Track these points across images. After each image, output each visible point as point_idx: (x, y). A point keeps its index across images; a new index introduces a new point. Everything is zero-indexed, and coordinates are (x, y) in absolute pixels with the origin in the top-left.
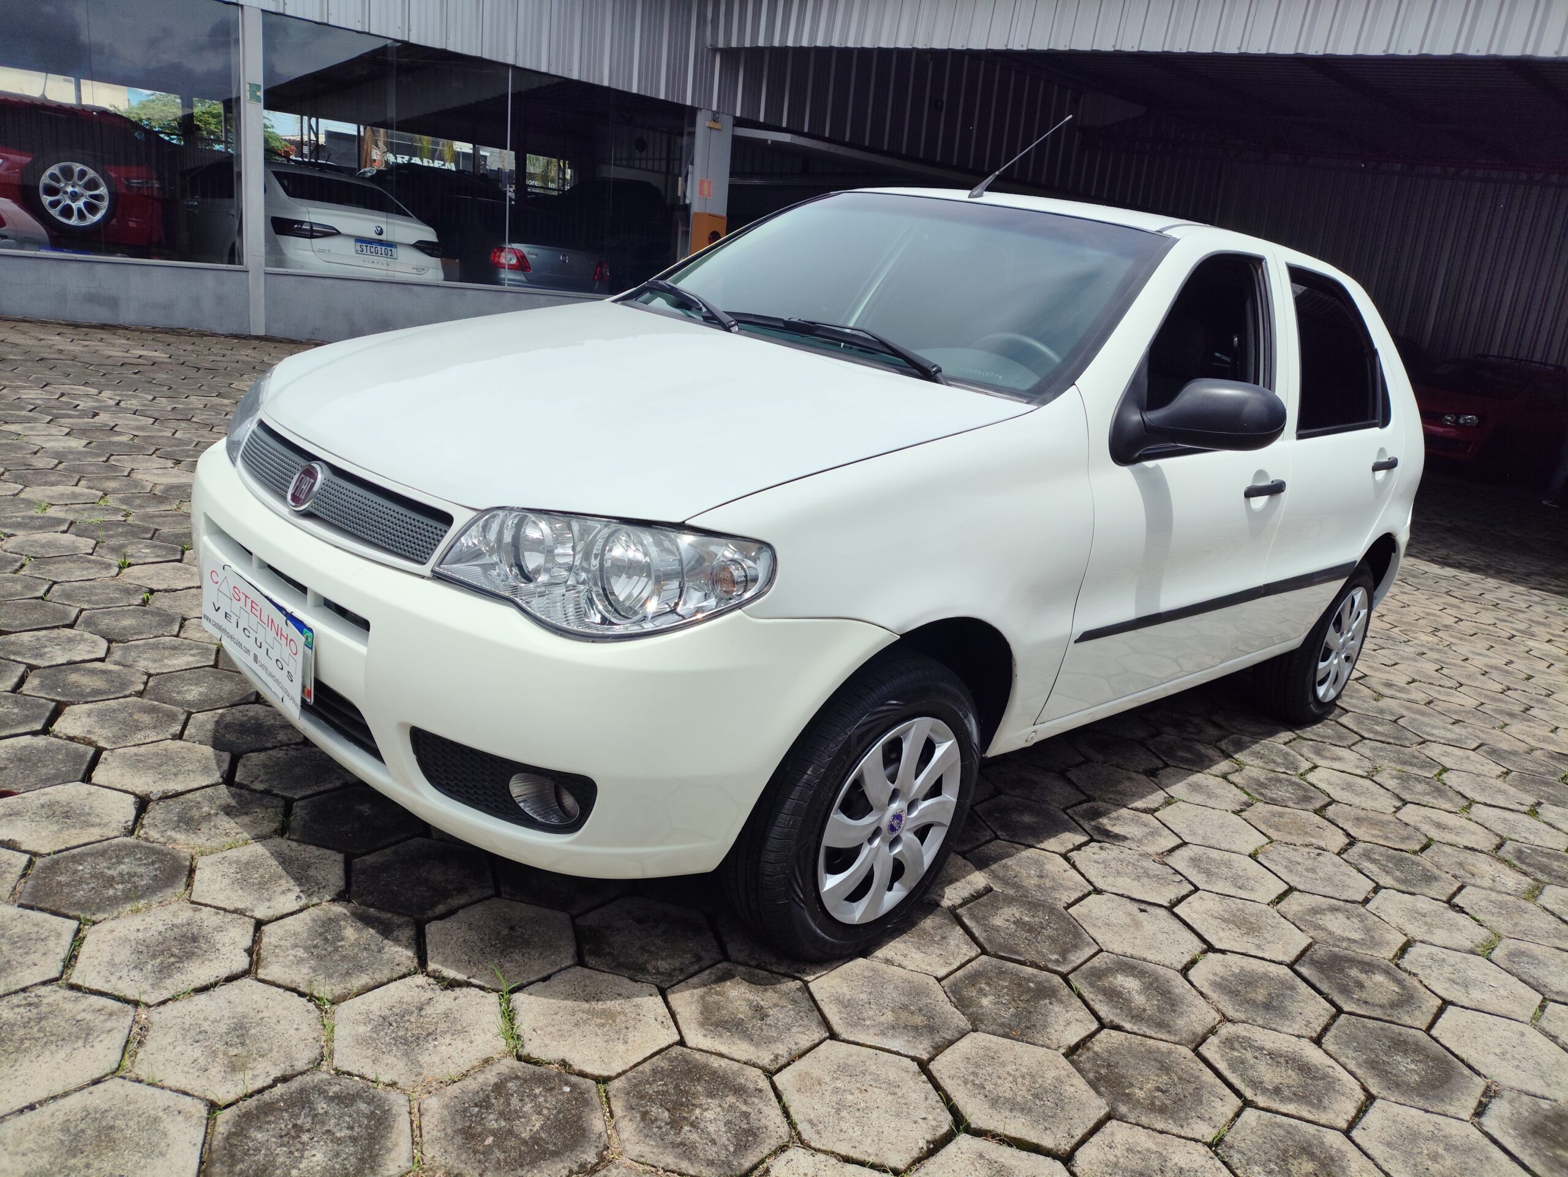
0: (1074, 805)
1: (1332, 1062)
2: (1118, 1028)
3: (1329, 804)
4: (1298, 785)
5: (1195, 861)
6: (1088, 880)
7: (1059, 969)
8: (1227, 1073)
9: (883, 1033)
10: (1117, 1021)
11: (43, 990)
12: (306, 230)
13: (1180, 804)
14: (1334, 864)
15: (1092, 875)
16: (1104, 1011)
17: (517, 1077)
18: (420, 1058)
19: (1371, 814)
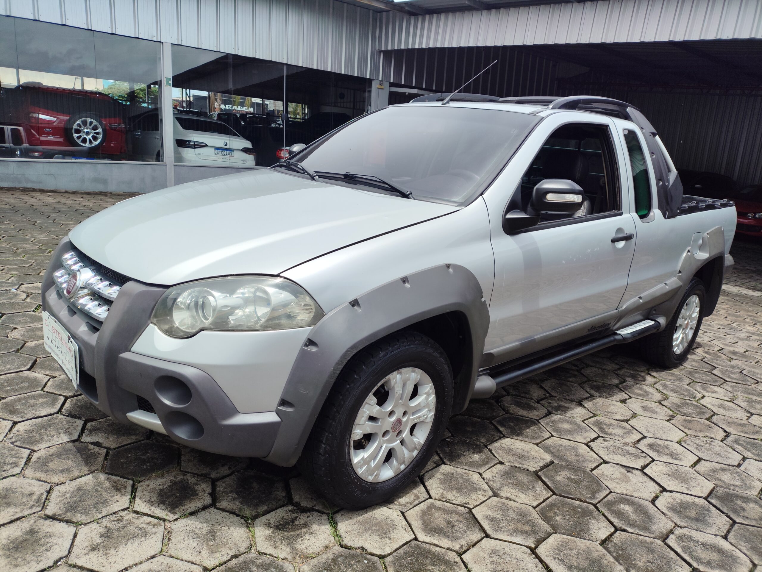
0: (587, 419)
1: (734, 548)
2: (624, 531)
3: (713, 415)
4: (696, 406)
5: (651, 446)
6: (600, 457)
7: (592, 502)
8: (682, 554)
9: (511, 534)
10: (624, 527)
11: (123, 513)
12: (192, 145)
13: (639, 417)
14: (720, 446)
15: (602, 454)
16: (616, 522)
17: (342, 556)
18: (296, 546)
19: (736, 420)
